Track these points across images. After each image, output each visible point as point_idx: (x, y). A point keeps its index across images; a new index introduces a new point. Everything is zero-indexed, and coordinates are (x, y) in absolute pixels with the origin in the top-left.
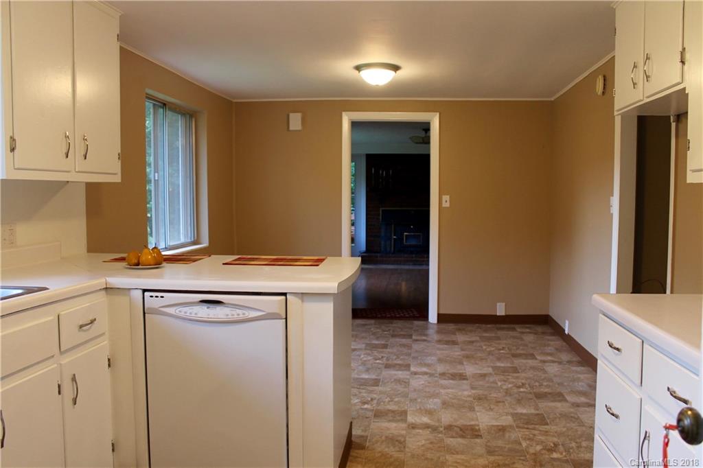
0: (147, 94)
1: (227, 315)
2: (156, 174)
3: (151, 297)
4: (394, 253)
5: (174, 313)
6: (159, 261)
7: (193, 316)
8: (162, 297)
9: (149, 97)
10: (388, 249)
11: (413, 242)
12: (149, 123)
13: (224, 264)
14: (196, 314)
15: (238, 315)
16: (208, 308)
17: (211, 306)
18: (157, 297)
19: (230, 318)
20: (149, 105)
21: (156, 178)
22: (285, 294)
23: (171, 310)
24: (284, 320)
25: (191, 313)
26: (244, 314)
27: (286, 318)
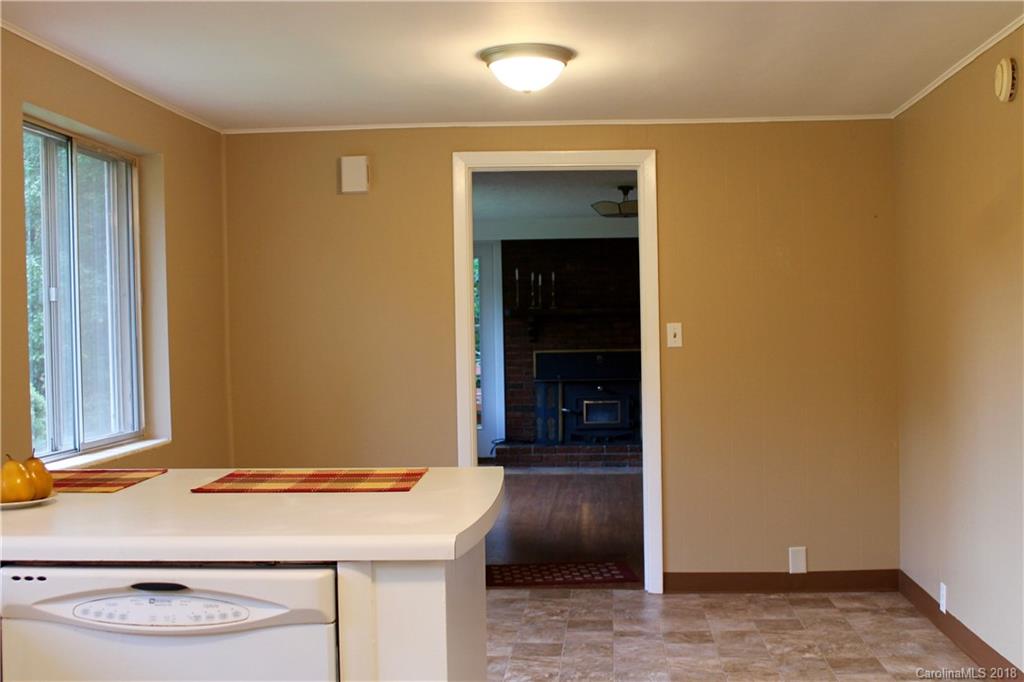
0: (25, 115)
1: (197, 618)
2: (53, 290)
3: (16, 578)
4: (563, 443)
5: (71, 617)
6: (43, 490)
7: (116, 623)
8: (42, 579)
9: (32, 123)
10: (552, 436)
11: (601, 419)
12: (34, 188)
13: (194, 491)
14: (123, 617)
15: (224, 616)
16: (152, 601)
17: (159, 596)
18: (29, 578)
19: (204, 624)
20: (32, 143)
21: (53, 299)
22: (332, 565)
23: (64, 610)
24: (333, 626)
25: (111, 616)
26: (236, 614)
27: (337, 621)
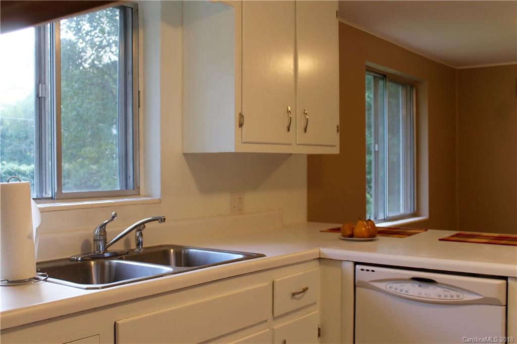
0: (367, 66)
1: (440, 296)
2: (377, 146)
3: (363, 270)
5: (384, 289)
6: (374, 234)
7: (403, 294)
8: (373, 271)
9: (370, 70)
12: (369, 96)
13: (440, 240)
14: (407, 291)
15: (452, 296)
16: (420, 286)
17: (423, 284)
18: (368, 270)
19: (443, 299)
20: (369, 78)
21: (377, 149)
22: (505, 278)
23: (382, 286)
24: (504, 307)
25: (401, 290)
26: (458, 296)
27: (507, 305)
